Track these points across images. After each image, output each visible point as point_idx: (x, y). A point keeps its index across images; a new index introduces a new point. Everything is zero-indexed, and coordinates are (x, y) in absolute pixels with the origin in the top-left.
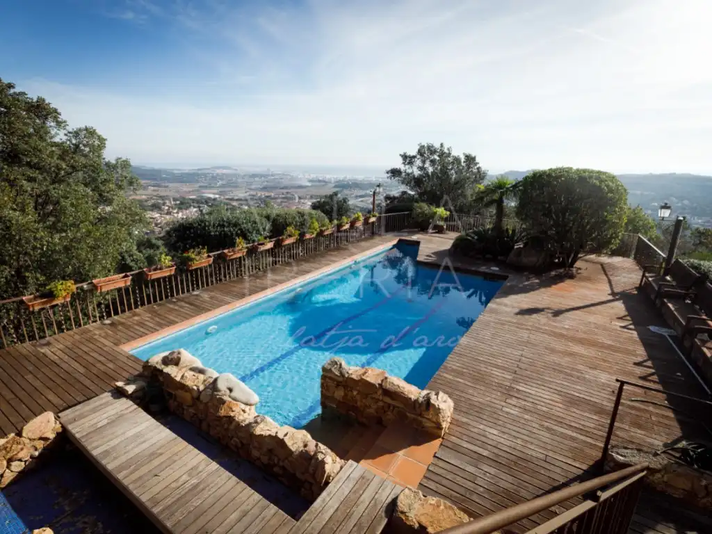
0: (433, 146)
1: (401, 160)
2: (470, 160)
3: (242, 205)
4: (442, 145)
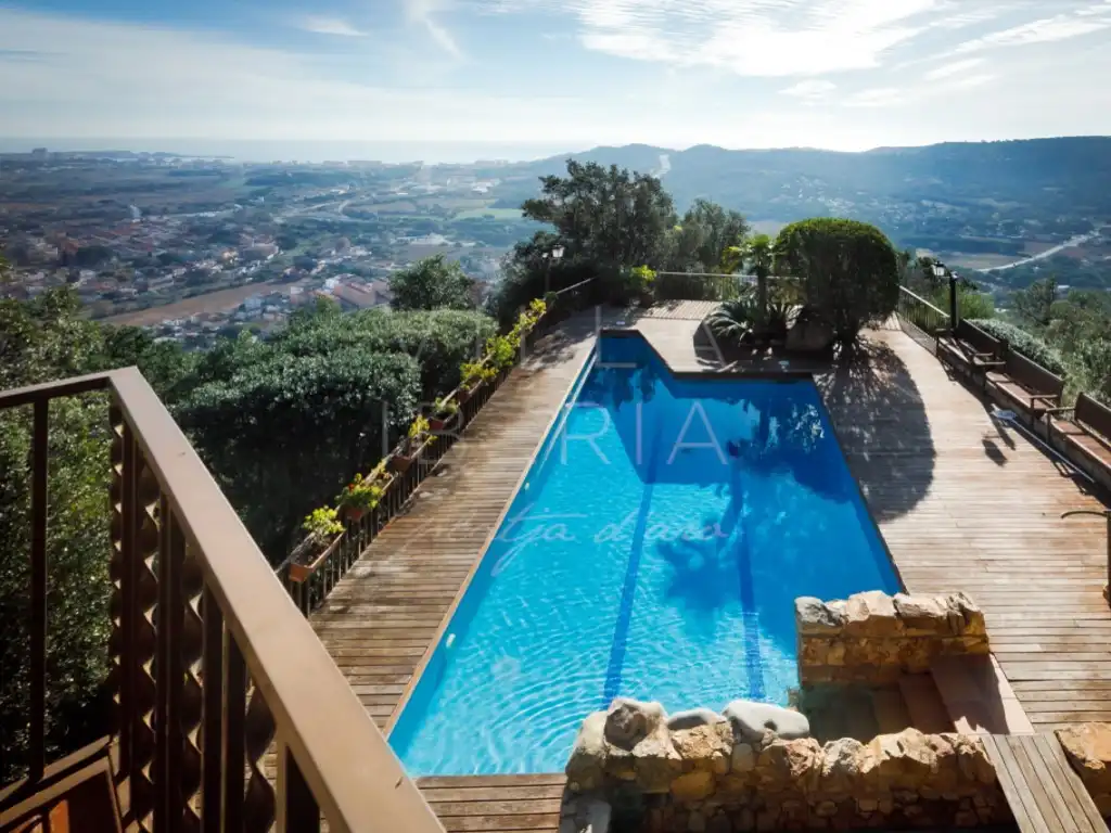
1: (542, 186)
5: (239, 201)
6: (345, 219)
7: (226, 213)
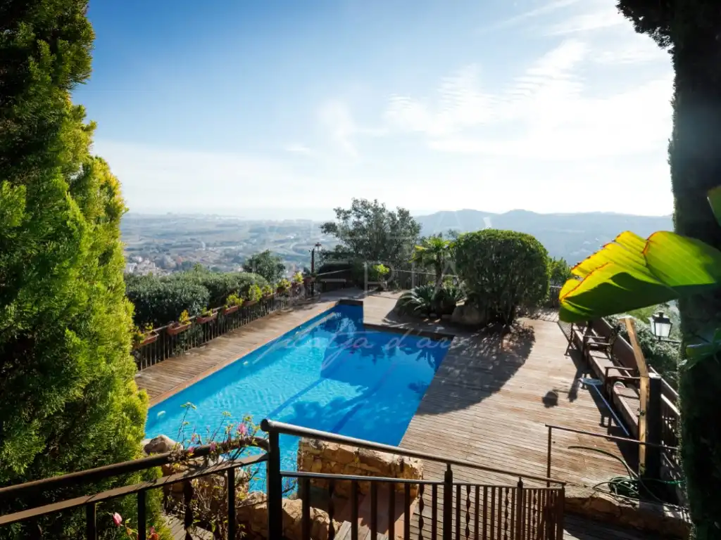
0: (366, 202)
1: (335, 214)
2: (404, 214)
3: (134, 255)
4: (376, 201)
5: (246, 241)
6: (293, 253)
7: (240, 247)
